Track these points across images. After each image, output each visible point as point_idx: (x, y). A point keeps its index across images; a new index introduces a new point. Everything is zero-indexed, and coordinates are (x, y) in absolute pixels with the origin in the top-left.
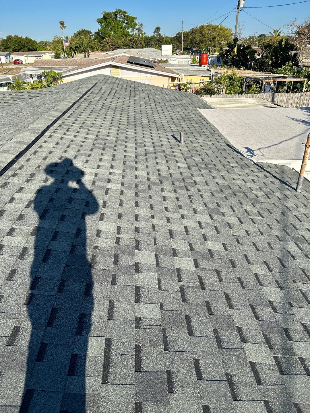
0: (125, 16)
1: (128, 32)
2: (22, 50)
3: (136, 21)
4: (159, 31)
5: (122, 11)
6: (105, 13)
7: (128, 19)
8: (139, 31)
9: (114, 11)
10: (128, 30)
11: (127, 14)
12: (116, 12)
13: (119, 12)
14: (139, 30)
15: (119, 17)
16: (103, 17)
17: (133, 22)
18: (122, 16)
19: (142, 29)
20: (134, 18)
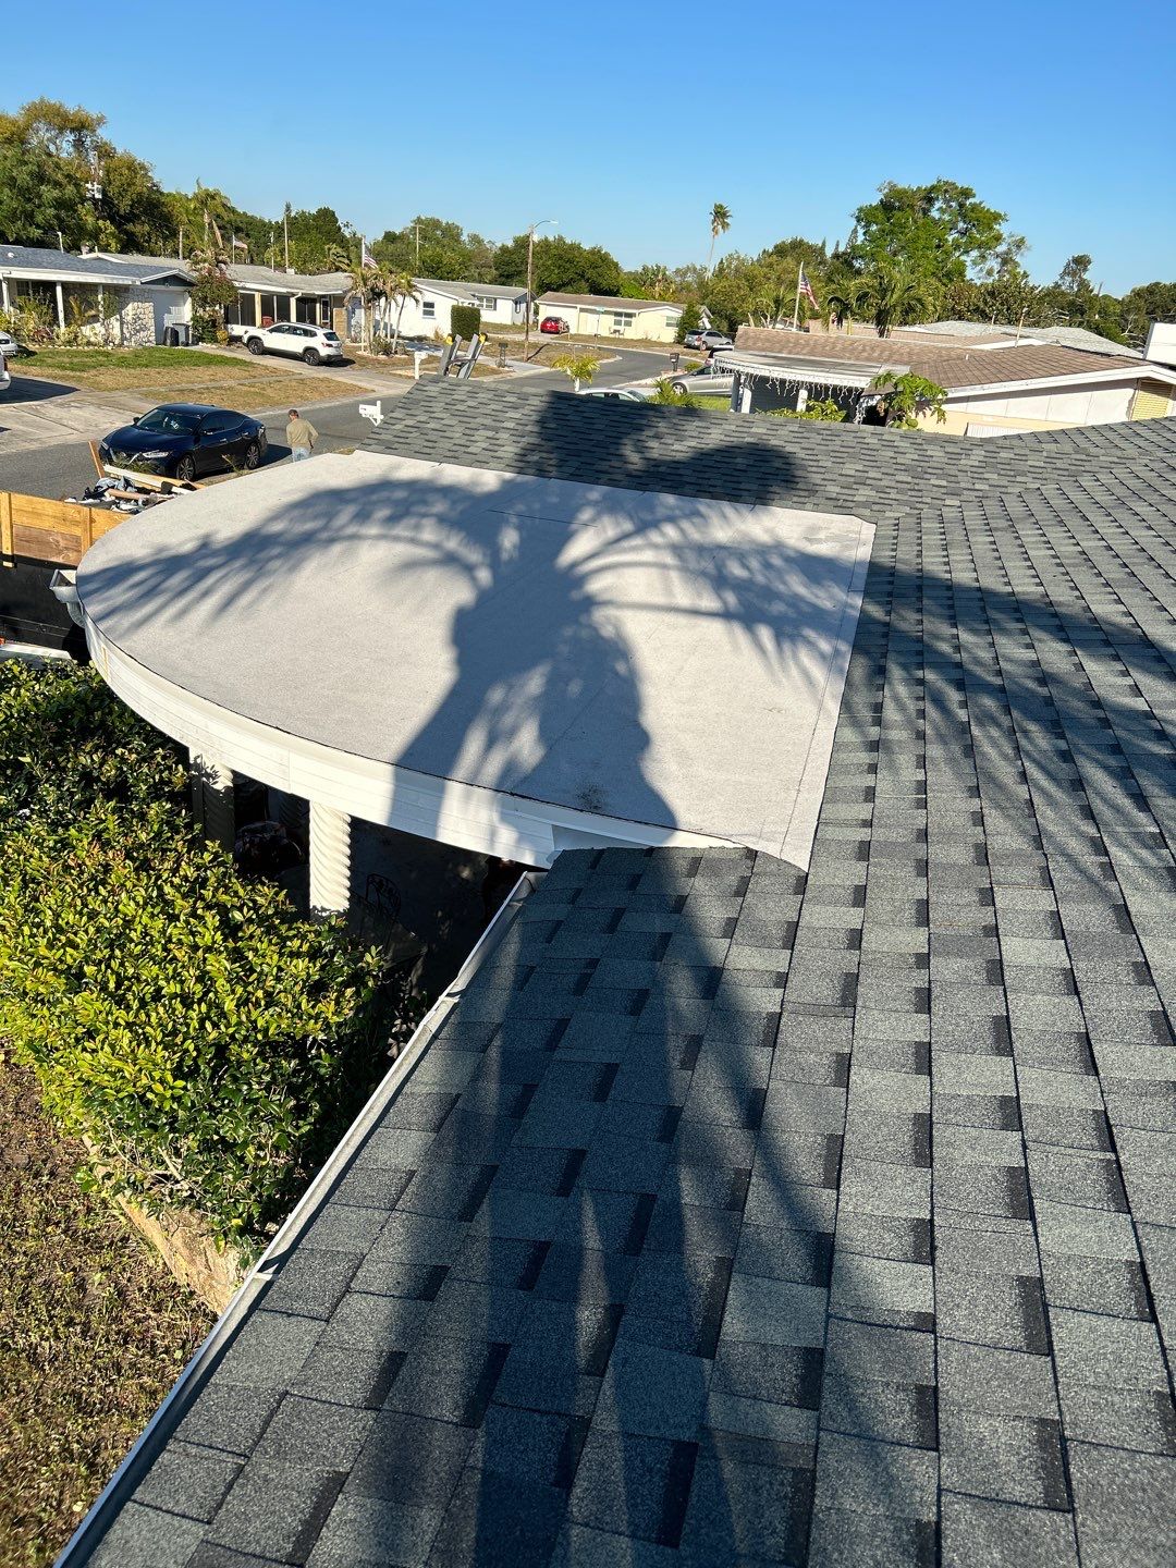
0: (961, 206)
1: (963, 264)
2: (570, 288)
3: (1002, 228)
4: (1085, 270)
5: (957, 188)
6: (893, 188)
7: (973, 215)
8: (1005, 262)
9: (927, 183)
10: (963, 258)
11: (972, 200)
12: (933, 188)
13: (946, 191)
14: (1006, 260)
15: (940, 209)
16: (881, 201)
17: (991, 228)
18: (954, 204)
19: (1018, 259)
20: (997, 217)
